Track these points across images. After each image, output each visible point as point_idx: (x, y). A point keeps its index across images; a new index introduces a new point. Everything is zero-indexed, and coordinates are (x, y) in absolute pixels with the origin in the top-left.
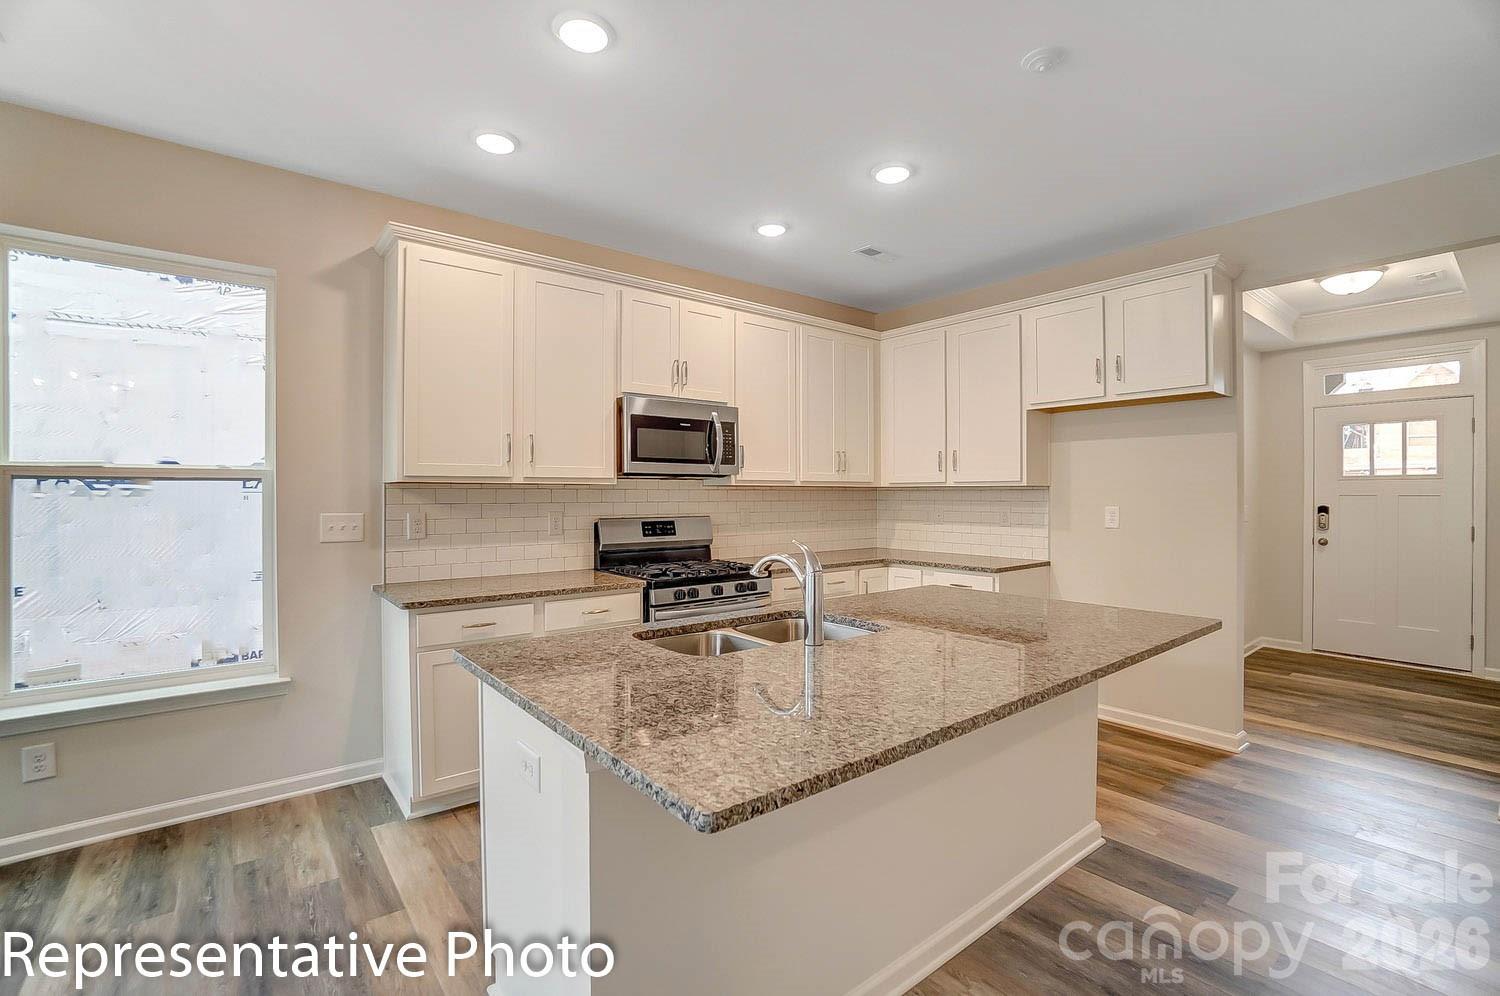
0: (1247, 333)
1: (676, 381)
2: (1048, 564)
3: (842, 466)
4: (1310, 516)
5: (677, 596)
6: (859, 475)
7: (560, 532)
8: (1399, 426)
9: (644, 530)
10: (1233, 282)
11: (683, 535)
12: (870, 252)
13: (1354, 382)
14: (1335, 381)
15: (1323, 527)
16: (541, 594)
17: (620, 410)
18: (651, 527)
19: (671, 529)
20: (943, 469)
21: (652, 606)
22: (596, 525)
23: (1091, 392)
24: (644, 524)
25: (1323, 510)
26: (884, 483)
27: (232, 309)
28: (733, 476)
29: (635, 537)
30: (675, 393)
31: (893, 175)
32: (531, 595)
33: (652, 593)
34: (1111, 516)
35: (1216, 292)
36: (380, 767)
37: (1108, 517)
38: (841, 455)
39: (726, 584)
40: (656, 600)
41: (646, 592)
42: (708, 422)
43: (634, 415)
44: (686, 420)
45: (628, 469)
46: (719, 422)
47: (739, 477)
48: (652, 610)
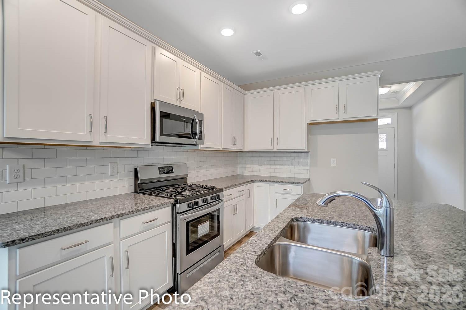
1: (178, 98)
2: (309, 180)
3: (235, 144)
5: (188, 206)
6: (238, 147)
9: (160, 171)
11: (177, 173)
12: (258, 54)
16: (118, 216)
17: (153, 109)
18: (162, 170)
19: (171, 170)
20: (272, 145)
21: (178, 213)
22: (136, 170)
23: (333, 117)
24: (160, 168)
26: (246, 150)
28: (199, 145)
29: (155, 174)
30: (178, 103)
32: (112, 218)
33: (178, 206)
34: (333, 162)
38: (235, 138)
39: (209, 197)
40: (178, 210)
41: (174, 206)
42: (193, 120)
43: (161, 111)
44: (184, 117)
45: (157, 140)
46: (197, 121)
47: (202, 146)
48: (178, 215)
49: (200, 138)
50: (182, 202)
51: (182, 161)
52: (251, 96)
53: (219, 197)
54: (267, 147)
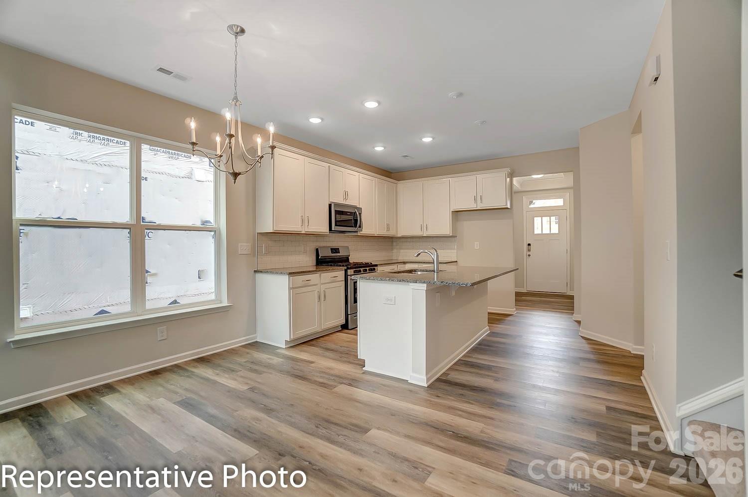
0: (514, 189)
1: (344, 198)
2: (457, 261)
3: (388, 229)
4: (526, 246)
5: (355, 272)
6: (391, 233)
7: (305, 252)
8: (541, 218)
9: (331, 252)
10: (511, 175)
11: (342, 253)
12: (405, 156)
13: (539, 203)
14: (531, 202)
15: (529, 250)
16: (321, 270)
17: (330, 209)
18: (333, 251)
19: (338, 251)
20: (422, 230)
22: (317, 250)
23: (473, 206)
24: (331, 249)
25: (529, 245)
26: (399, 235)
27: (110, 153)
29: (329, 254)
30: (344, 203)
31: (427, 140)
33: (349, 271)
34: (477, 245)
35: (508, 177)
36: (256, 338)
37: (476, 246)
38: (388, 225)
39: (367, 268)
40: (349, 274)
41: (346, 271)
42: (355, 213)
43: (335, 210)
44: (349, 212)
45: (333, 229)
46: (357, 213)
47: (361, 232)
48: (349, 277)
49: (360, 227)
50: (351, 268)
51: (346, 244)
52: (403, 186)
53: (374, 269)
54: (417, 232)
